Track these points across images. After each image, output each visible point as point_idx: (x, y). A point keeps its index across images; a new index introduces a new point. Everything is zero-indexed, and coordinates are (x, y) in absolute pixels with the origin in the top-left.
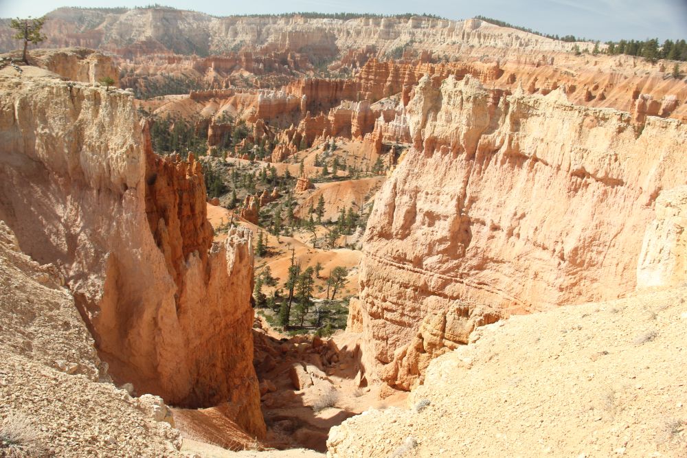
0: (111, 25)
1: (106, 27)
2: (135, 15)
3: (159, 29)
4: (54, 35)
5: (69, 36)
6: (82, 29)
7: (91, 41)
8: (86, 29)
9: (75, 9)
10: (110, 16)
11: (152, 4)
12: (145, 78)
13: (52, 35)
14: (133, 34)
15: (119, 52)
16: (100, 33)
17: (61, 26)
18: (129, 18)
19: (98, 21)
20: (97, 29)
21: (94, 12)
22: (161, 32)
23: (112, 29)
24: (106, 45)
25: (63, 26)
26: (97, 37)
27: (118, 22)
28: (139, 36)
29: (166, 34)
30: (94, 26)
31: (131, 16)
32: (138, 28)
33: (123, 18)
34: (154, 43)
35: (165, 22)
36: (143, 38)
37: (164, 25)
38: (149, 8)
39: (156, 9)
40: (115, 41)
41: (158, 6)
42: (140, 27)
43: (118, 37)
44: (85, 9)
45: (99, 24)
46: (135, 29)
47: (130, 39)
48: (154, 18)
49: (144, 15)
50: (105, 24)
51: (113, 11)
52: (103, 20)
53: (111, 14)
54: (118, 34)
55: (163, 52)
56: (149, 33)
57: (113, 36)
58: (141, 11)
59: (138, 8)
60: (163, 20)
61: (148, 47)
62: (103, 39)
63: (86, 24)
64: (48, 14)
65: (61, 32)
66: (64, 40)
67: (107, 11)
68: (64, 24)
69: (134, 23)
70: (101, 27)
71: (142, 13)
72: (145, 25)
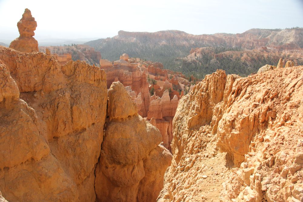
0: (273, 36)
1: (271, 37)
2: (285, 32)
3: (297, 39)
4: (248, 40)
5: (254, 40)
6: (260, 38)
7: (264, 43)
8: (261, 38)
9: (258, 29)
10: (274, 33)
11: (295, 27)
12: (297, 60)
13: (247, 40)
14: (283, 40)
15: (277, 48)
16: (268, 39)
17: (251, 36)
18: (282, 33)
19: (267, 34)
20: (266, 38)
21: (266, 30)
22: (298, 40)
23: (273, 38)
24: (270, 45)
25: (252, 36)
26: (266, 41)
27: (277, 35)
28: (286, 42)
29: (300, 41)
30: (265, 37)
31: (283, 32)
32: (286, 38)
33: (279, 33)
34: (294, 45)
35: (301, 35)
36: (288, 43)
37: (300, 37)
38: (293, 28)
39: (297, 29)
40: (274, 43)
41: (298, 28)
42: (287, 37)
43: (276, 42)
44: (262, 29)
45: (267, 36)
46: (284, 38)
47: (281, 43)
48: (296, 33)
49: (290, 32)
50: (270, 36)
51: (274, 30)
52: (270, 34)
53: (274, 32)
54: (276, 40)
55: (298, 49)
56: (292, 40)
57: (274, 41)
58: (289, 30)
59: (287, 29)
60: (300, 34)
61: (291, 47)
62: (269, 42)
63: (262, 36)
64: (246, 31)
65: (250, 39)
66: (252, 42)
67: (272, 30)
68: (252, 35)
69: (285, 36)
70: (268, 37)
71: (289, 31)
72: (290, 36)
